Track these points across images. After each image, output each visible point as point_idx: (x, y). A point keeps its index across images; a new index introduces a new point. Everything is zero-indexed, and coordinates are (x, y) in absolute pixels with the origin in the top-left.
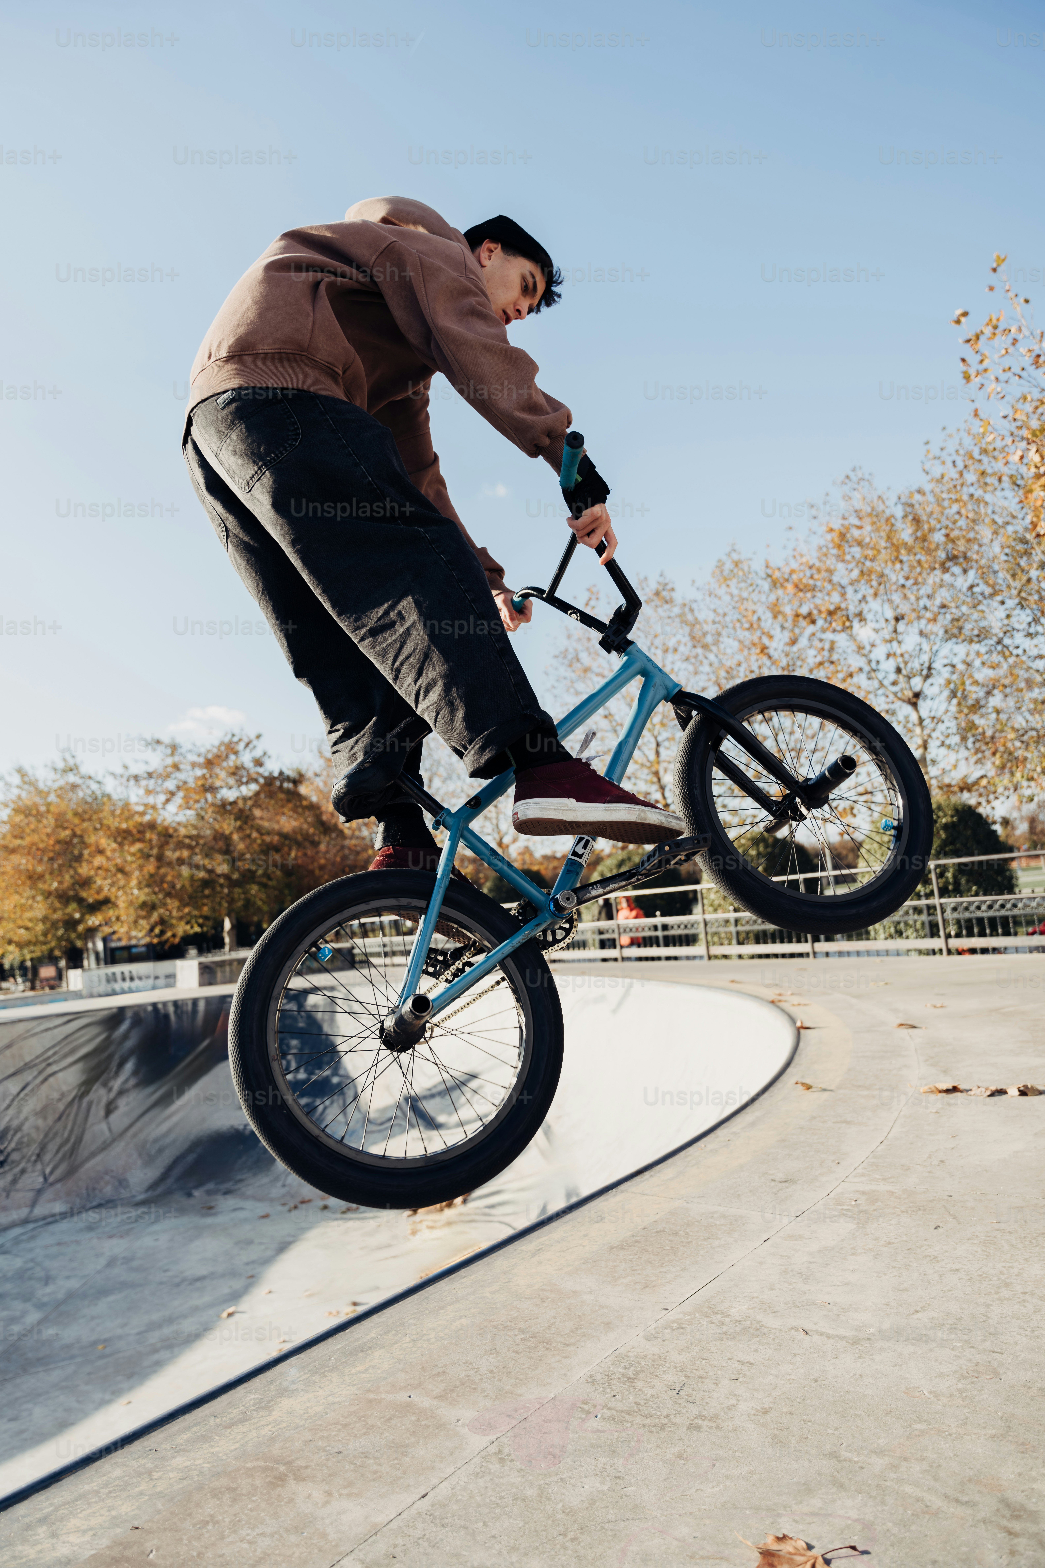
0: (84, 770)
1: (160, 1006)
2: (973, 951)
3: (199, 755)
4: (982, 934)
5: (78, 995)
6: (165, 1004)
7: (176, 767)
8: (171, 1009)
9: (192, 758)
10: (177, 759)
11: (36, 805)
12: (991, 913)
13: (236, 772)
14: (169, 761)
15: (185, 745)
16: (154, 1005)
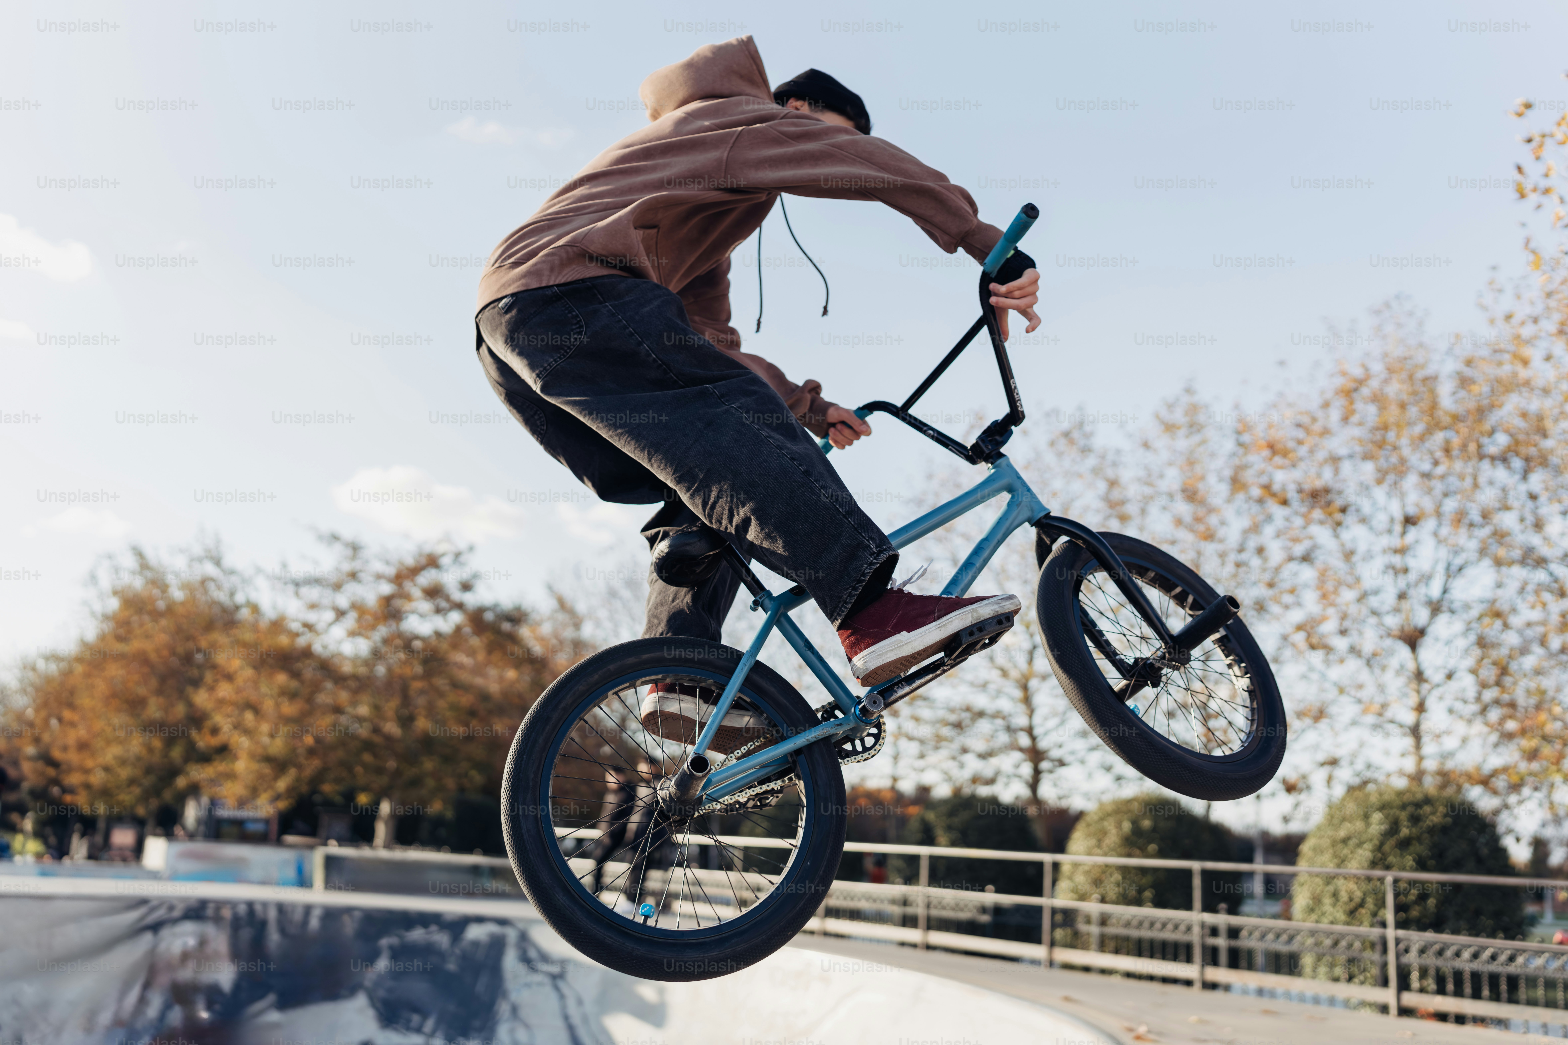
0: (229, 561)
1: (258, 908)
2: (1442, 1017)
3: (388, 563)
4: (1458, 993)
5: (154, 876)
6: (265, 904)
7: (353, 576)
8: (272, 914)
9: (378, 566)
10: (357, 565)
11: (152, 600)
12: (1476, 966)
13: (434, 592)
14: (347, 567)
15: (372, 544)
16: (250, 905)
